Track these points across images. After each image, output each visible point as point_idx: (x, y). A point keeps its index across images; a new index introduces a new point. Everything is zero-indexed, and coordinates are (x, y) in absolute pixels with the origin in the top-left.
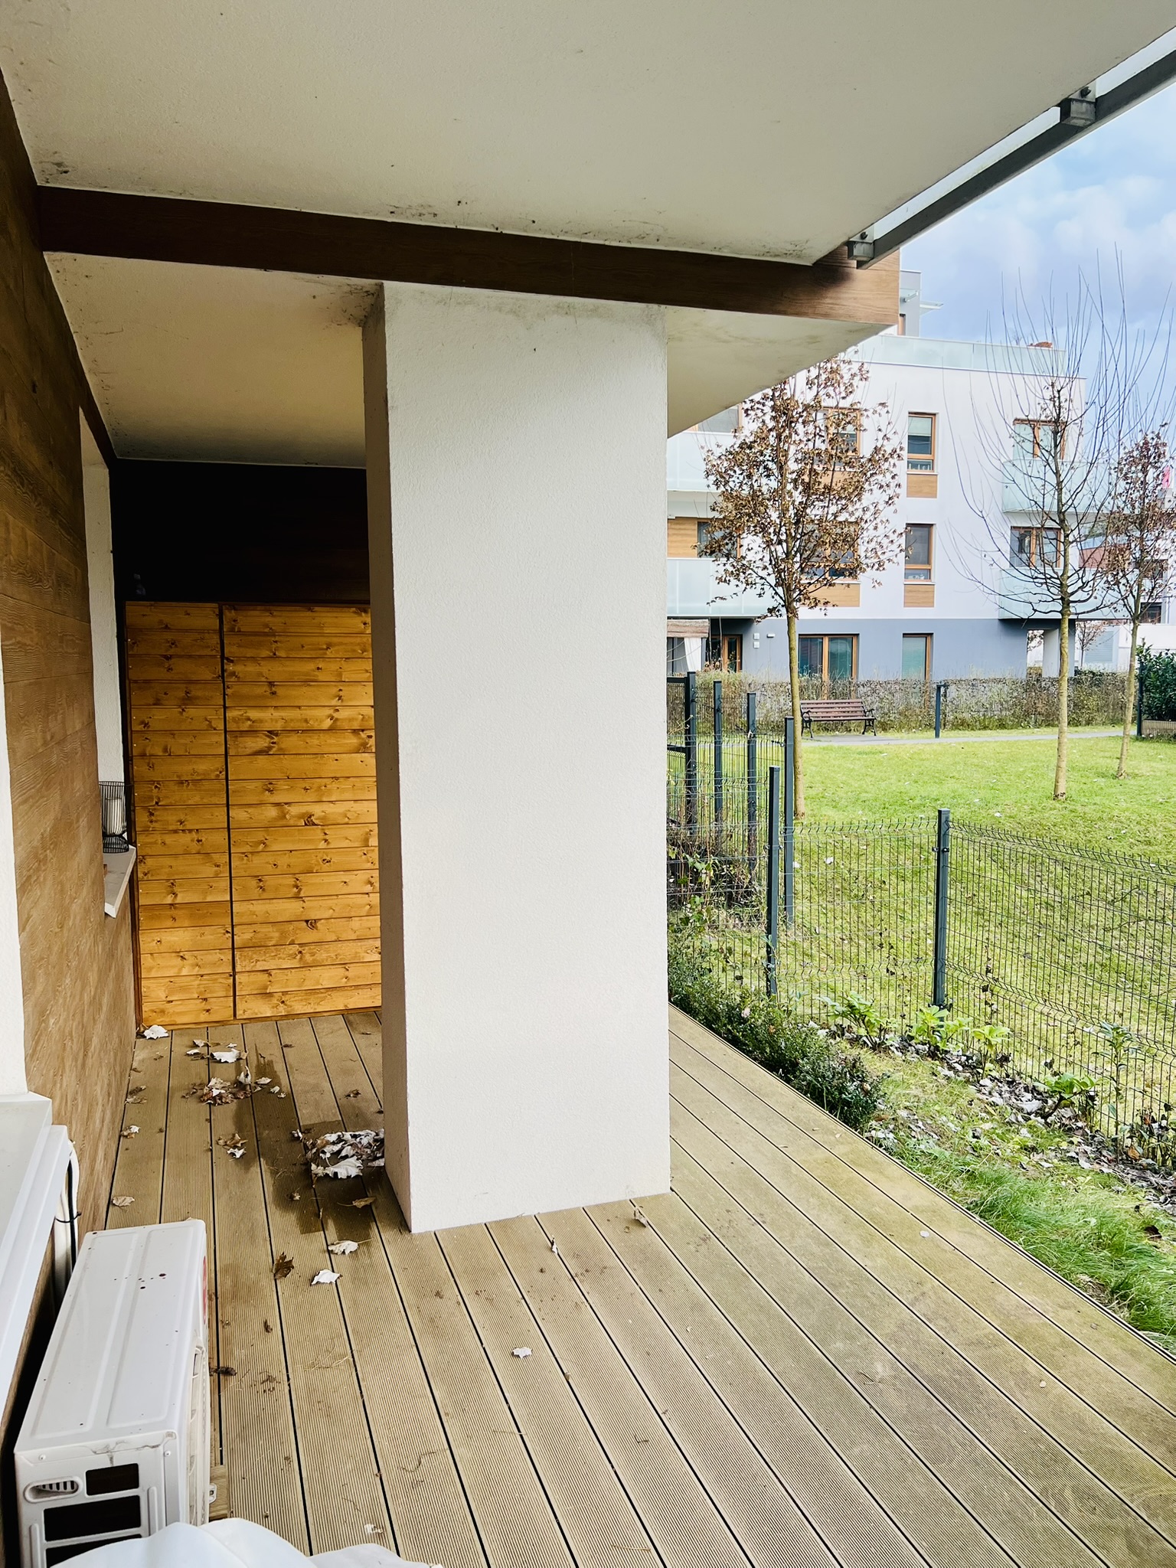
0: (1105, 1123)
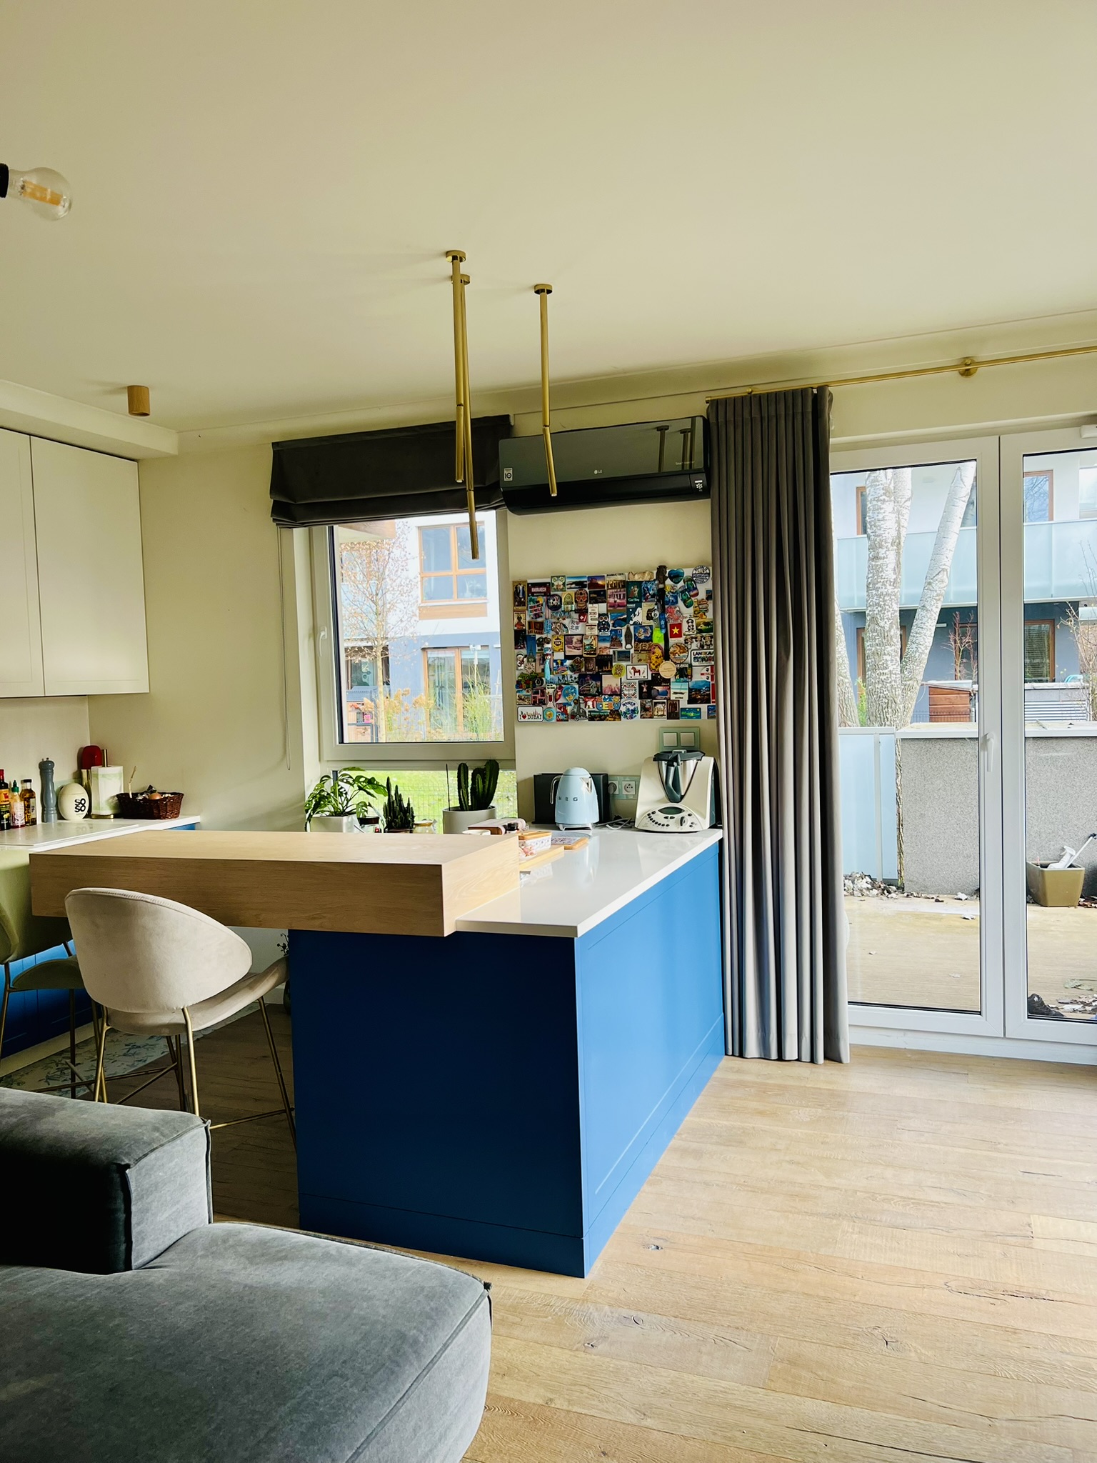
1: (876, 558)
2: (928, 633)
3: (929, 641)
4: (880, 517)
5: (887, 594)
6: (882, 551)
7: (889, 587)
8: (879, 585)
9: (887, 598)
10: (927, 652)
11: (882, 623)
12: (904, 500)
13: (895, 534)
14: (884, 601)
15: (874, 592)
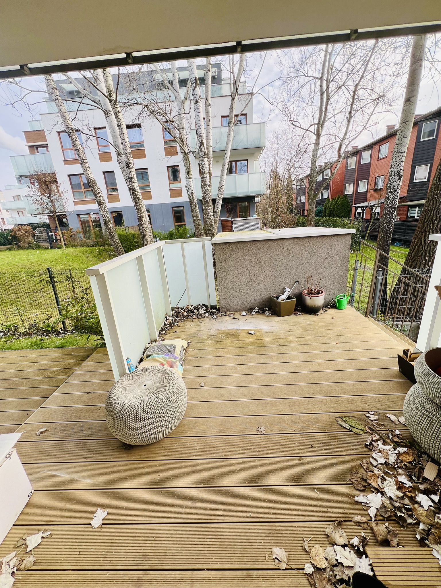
0: (22, 330)
1: (203, 177)
2: (220, 204)
3: (220, 207)
4: (204, 163)
5: (208, 190)
6: (205, 175)
7: (208, 187)
8: (205, 187)
9: (208, 191)
10: (220, 210)
11: (207, 199)
12: (210, 158)
13: (209, 169)
14: (207, 192)
15: (204, 189)
